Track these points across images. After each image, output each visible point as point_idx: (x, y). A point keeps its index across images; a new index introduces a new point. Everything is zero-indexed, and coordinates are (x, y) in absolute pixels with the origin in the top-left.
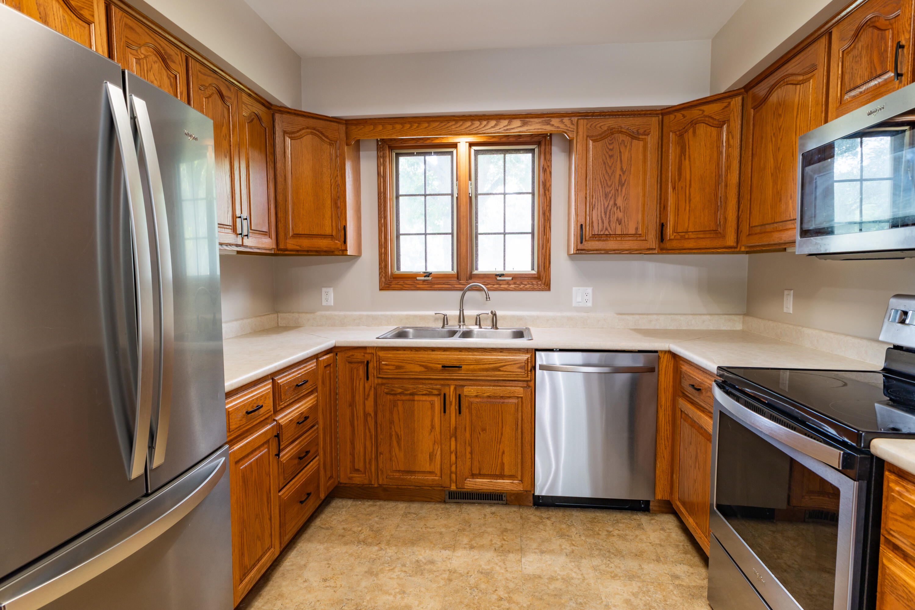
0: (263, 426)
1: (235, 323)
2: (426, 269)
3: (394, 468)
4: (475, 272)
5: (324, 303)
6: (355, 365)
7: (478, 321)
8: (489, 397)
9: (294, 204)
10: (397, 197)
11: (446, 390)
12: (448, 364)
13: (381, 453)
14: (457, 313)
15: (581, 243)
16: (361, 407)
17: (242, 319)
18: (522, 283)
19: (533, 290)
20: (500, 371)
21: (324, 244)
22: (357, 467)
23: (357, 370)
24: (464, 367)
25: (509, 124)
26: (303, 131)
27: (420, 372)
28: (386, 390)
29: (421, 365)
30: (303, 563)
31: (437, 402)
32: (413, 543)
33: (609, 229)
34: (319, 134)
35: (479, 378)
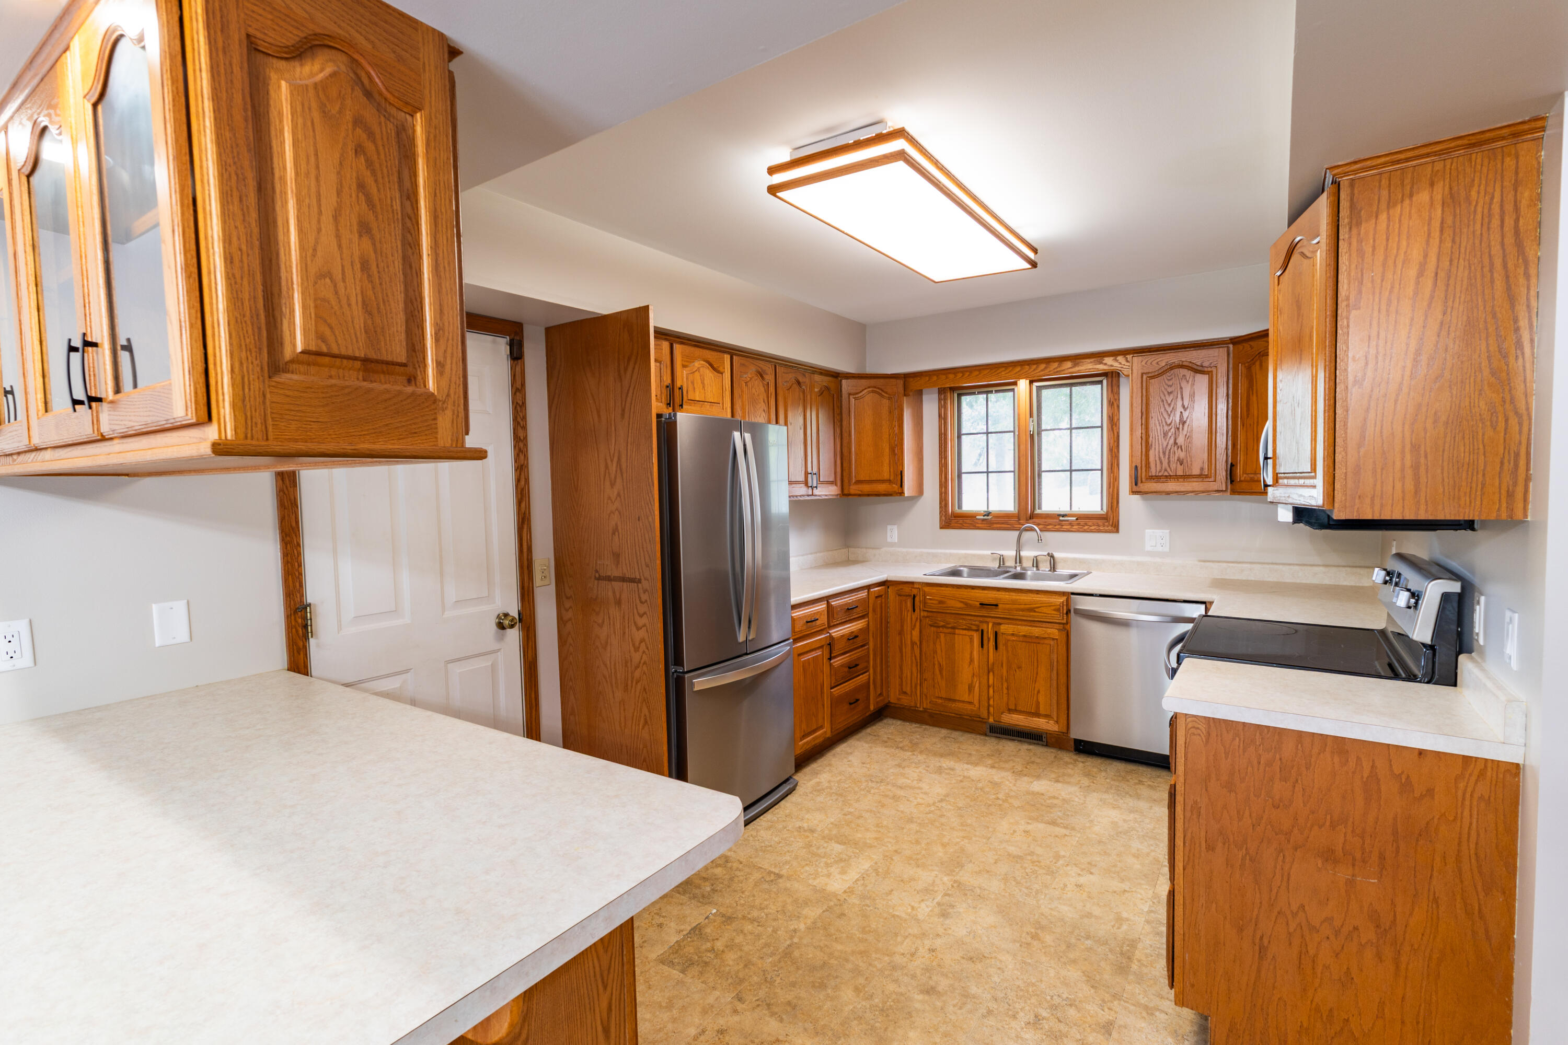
0: (820, 635)
1: (810, 556)
2: (988, 508)
3: (937, 695)
4: (1037, 511)
5: (889, 540)
6: (904, 598)
7: (1036, 563)
8: (1025, 636)
9: (856, 454)
10: (959, 437)
11: (984, 627)
12: (986, 602)
13: (925, 680)
14: (1014, 553)
15: (1136, 484)
16: (909, 637)
17: (816, 553)
18: (1086, 524)
19: (1099, 531)
20: (1035, 612)
21: (882, 488)
22: (904, 690)
23: (906, 603)
24: (1000, 606)
25: (1059, 366)
26: (866, 391)
27: (960, 608)
28: (930, 623)
29: (962, 602)
30: (850, 751)
31: (976, 637)
32: (942, 756)
33: (1169, 470)
34: (879, 392)
35: (1015, 617)
